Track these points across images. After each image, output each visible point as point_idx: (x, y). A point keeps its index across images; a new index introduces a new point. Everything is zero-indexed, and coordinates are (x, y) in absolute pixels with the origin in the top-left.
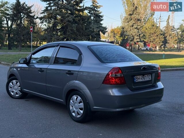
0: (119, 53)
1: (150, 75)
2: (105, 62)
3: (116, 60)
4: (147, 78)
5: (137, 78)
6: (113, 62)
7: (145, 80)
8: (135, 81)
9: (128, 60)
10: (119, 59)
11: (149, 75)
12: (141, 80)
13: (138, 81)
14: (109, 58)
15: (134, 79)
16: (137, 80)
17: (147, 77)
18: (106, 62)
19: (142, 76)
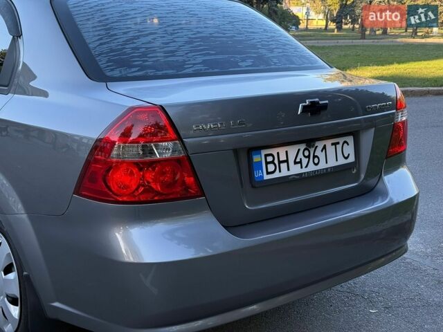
0: (211, 31)
1: (350, 140)
2: (109, 74)
3: (181, 66)
4: (333, 155)
5: (270, 159)
6: (160, 73)
7: (322, 165)
8: (257, 174)
9: (249, 62)
10: (200, 59)
11: (341, 140)
12: (296, 170)
13: (277, 175)
14: (144, 55)
15: (251, 167)
16: (271, 167)
17: (330, 149)
18: (116, 73)
19: (302, 147)
